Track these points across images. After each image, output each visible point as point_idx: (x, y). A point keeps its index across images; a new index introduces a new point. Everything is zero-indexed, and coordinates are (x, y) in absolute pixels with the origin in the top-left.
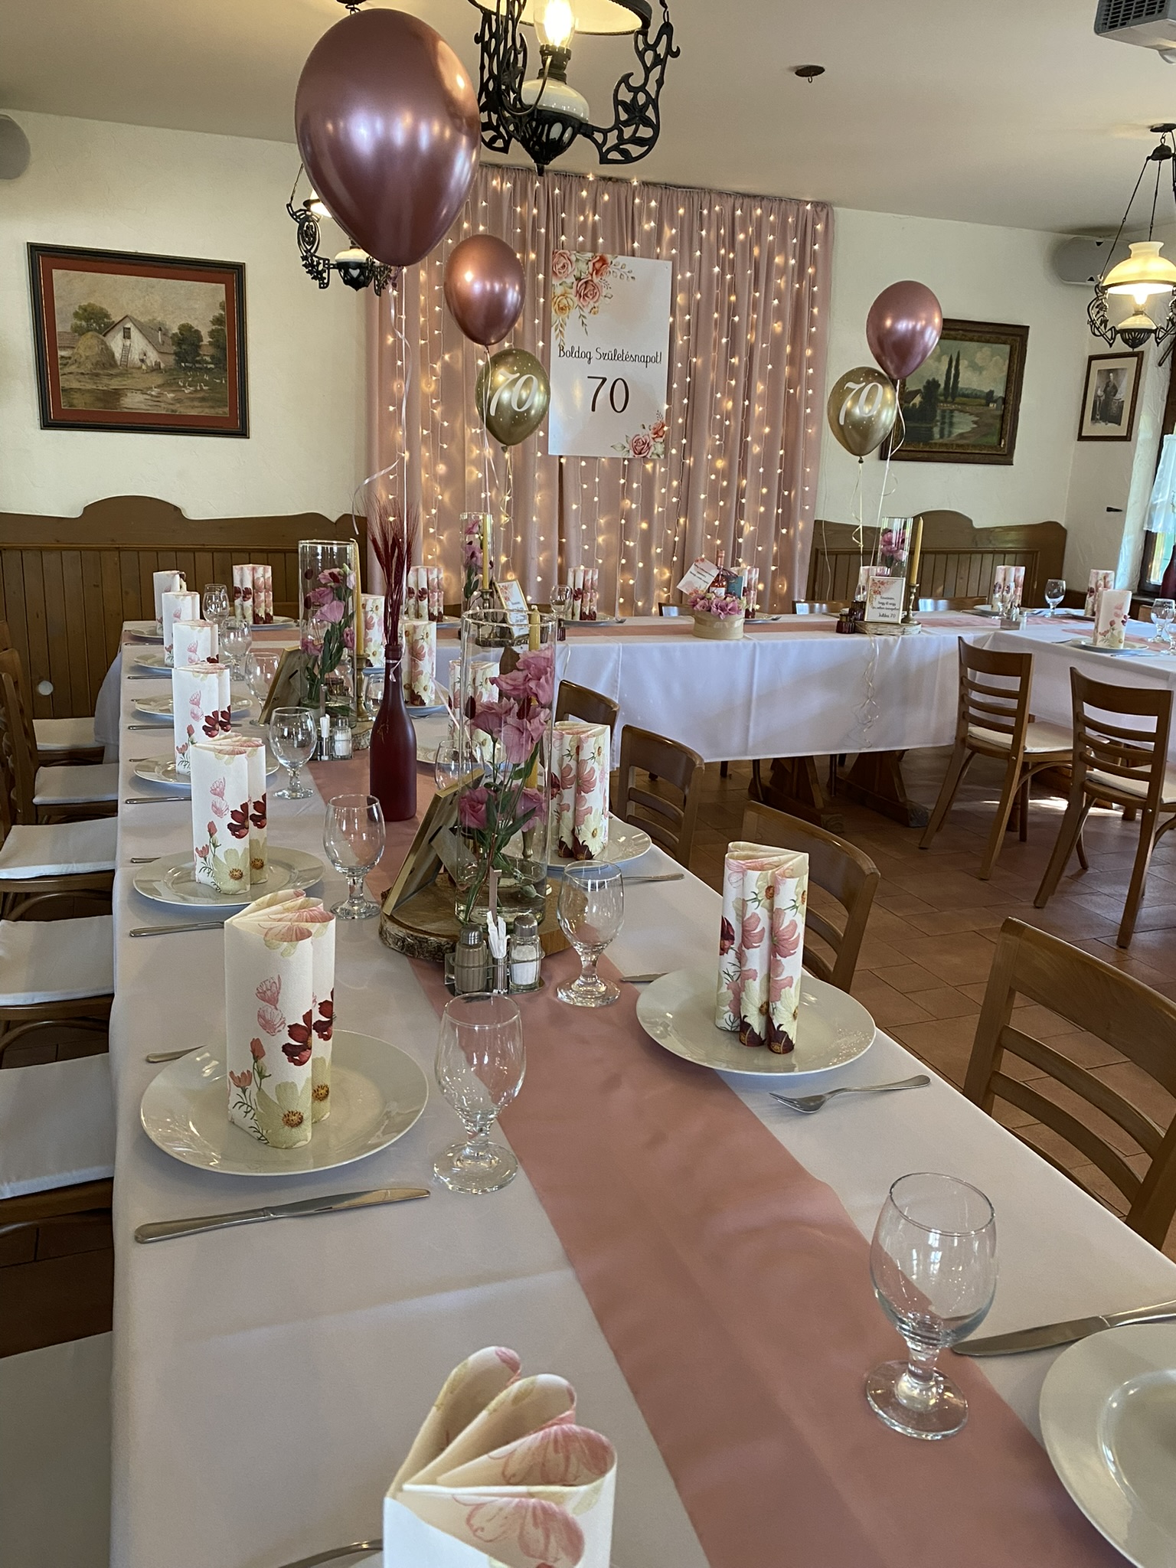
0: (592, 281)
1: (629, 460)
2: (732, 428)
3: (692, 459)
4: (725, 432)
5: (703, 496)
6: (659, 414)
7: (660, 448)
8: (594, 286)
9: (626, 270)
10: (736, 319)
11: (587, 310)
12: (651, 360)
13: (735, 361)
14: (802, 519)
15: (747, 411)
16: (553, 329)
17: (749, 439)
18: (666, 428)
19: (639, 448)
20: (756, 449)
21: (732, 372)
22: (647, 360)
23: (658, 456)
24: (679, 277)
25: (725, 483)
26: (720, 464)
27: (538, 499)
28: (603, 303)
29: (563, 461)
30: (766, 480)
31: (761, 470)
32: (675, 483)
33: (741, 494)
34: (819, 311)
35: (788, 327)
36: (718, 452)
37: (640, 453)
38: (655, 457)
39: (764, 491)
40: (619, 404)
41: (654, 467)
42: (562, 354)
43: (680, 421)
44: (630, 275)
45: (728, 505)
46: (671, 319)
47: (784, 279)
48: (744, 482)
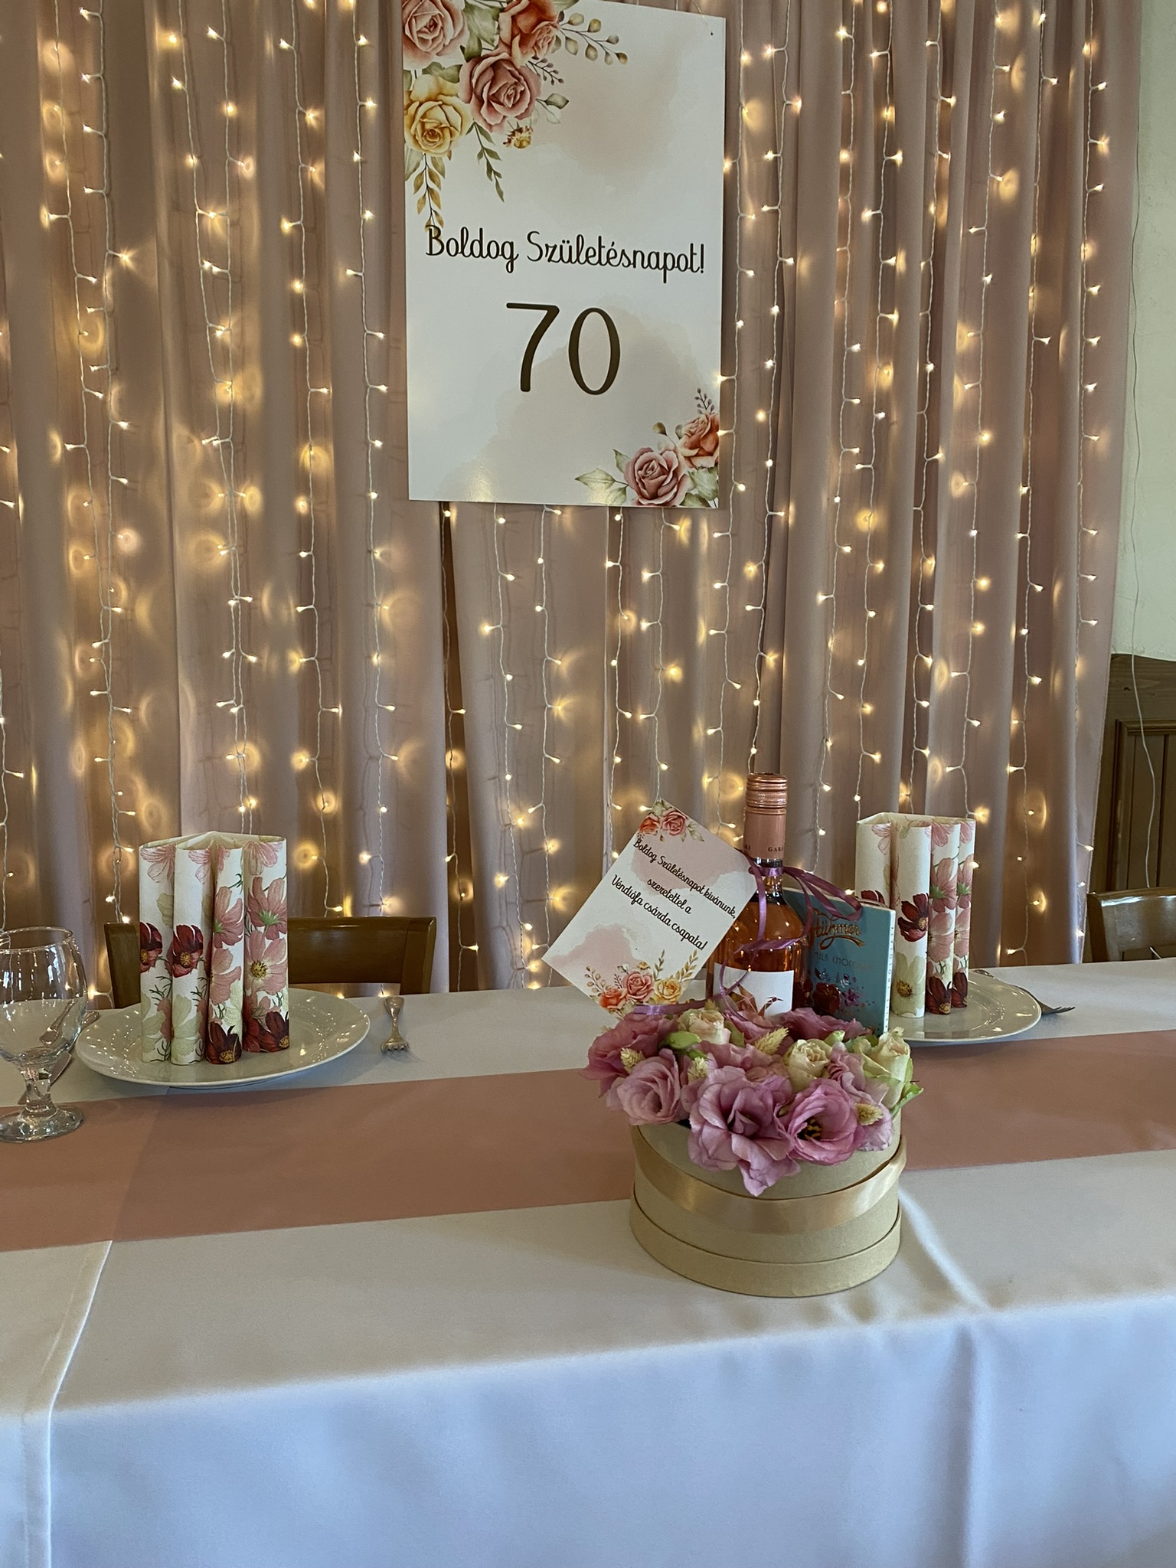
0: (510, 62)
1: (626, 510)
2: (895, 428)
3: (792, 508)
4: (875, 441)
5: (821, 598)
6: (702, 397)
7: (707, 483)
8: (519, 76)
9: (601, 36)
10: (898, 158)
11: (498, 138)
12: (676, 264)
13: (898, 262)
14: (1082, 650)
15: (933, 390)
16: (409, 185)
17: (940, 456)
18: (721, 433)
19: (651, 483)
20: (959, 485)
21: (889, 289)
22: (664, 264)
23: (704, 501)
24: (745, 58)
25: (880, 566)
26: (867, 520)
27: (385, 609)
28: (542, 118)
29: (451, 514)
30: (987, 557)
31: (974, 533)
32: (751, 569)
33: (924, 590)
34: (1110, 145)
35: (1034, 185)
36: (862, 491)
37: (655, 496)
38: (697, 505)
39: (984, 583)
40: (595, 371)
41: (694, 531)
42: (437, 247)
43: (761, 416)
44: (613, 49)
45: (889, 619)
46: (727, 165)
47: (1018, 64)
48: (931, 563)
